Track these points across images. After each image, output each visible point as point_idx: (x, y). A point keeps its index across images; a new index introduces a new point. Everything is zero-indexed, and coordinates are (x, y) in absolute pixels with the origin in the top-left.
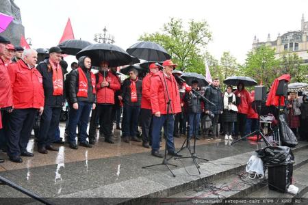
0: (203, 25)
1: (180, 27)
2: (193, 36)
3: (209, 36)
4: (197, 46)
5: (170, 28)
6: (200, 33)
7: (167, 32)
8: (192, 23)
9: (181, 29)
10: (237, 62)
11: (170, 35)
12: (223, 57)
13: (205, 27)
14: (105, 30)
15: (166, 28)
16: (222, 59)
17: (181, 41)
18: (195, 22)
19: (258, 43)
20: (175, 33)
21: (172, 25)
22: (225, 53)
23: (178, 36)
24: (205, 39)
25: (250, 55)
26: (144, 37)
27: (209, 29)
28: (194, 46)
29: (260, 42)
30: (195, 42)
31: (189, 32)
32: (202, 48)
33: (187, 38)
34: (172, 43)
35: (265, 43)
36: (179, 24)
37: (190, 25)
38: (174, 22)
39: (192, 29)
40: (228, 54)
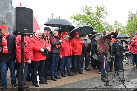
0: (103, 8)
1: (91, 10)
2: (98, 14)
3: (107, 13)
4: (101, 19)
5: (86, 11)
6: (102, 12)
7: (84, 13)
8: (97, 7)
9: (92, 11)
10: (122, 25)
11: (86, 14)
12: (115, 23)
13: (104, 9)
14: (53, 15)
15: (84, 11)
16: (114, 24)
17: (92, 17)
18: (99, 7)
19: (132, 15)
20: (88, 13)
21: (87, 9)
22: (115, 21)
23: (90, 15)
24: (105, 15)
26: (73, 16)
27: (106, 10)
28: (99, 19)
29: (132, 14)
30: (99, 17)
31: (96, 12)
32: (103, 20)
33: (95, 15)
34: (88, 19)
35: (135, 14)
36: (90, 9)
37: (96, 8)
38: (88, 8)
39: (97, 10)
40: (117, 21)
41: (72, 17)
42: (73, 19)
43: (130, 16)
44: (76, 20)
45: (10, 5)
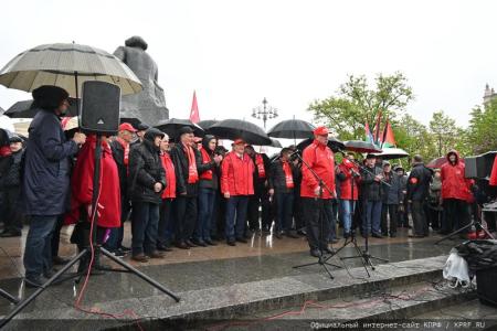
0: (396, 80)
1: (364, 86)
2: (383, 96)
3: (409, 93)
4: (391, 109)
5: (349, 90)
6: (394, 90)
7: (346, 95)
8: (381, 79)
9: (366, 89)
10: (457, 125)
11: (350, 99)
12: (433, 120)
13: (401, 82)
14: (265, 102)
15: (343, 90)
16: (432, 123)
17: (366, 104)
18: (384, 76)
20: (356, 94)
21: (352, 85)
22: (435, 115)
23: (362, 98)
24: (403, 98)
25: (477, 113)
26: (314, 105)
27: (407, 84)
28: (385, 110)
30: (387, 104)
31: (377, 90)
32: (398, 112)
33: (375, 100)
34: (354, 109)
36: (361, 82)
37: (378, 81)
38: (355, 80)
39: (380, 86)
40: (440, 115)
41: (311, 108)
42: (314, 112)
43: (488, 100)
44: (322, 114)
45: (151, 81)
